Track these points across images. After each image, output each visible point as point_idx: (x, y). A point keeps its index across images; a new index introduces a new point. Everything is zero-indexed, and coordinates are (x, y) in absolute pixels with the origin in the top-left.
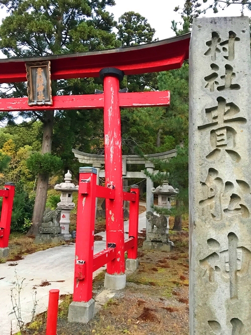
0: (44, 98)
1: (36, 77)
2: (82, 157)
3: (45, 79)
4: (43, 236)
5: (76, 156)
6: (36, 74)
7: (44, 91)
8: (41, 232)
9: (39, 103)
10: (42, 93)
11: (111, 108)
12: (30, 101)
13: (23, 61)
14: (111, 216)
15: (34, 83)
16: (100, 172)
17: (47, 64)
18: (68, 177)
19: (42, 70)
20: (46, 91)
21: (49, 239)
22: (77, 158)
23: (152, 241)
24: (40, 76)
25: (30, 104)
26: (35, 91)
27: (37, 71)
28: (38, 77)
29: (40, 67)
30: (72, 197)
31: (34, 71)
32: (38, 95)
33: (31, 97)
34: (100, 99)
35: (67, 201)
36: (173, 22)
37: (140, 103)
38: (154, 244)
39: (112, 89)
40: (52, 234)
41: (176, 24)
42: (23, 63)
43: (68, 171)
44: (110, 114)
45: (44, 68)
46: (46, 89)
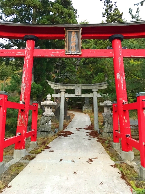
0: (75, 50)
1: (71, 37)
2: (53, 85)
3: (77, 38)
4: (42, 133)
5: (50, 84)
6: (71, 35)
7: (76, 46)
8: (40, 131)
9: (73, 53)
10: (74, 47)
11: (120, 57)
12: (67, 52)
13: (64, 27)
14: (125, 119)
15: (69, 41)
16: (65, 94)
17: (79, 29)
18: (49, 97)
19: (75, 33)
20: (77, 46)
21: (46, 134)
22: (51, 86)
23: (108, 132)
24: (74, 37)
25: (67, 54)
26: (70, 46)
27: (71, 33)
28: (72, 37)
29: (74, 31)
30: (52, 109)
31: (69, 33)
32: (71, 48)
33: (67, 49)
34: (111, 52)
35: (50, 111)
36: (130, 9)
37: (135, 55)
38: (109, 134)
39: (119, 46)
40: (47, 131)
41: (132, 10)
42: (64, 28)
43: (49, 94)
44: (119, 61)
45: (77, 32)
46: (77, 45)
